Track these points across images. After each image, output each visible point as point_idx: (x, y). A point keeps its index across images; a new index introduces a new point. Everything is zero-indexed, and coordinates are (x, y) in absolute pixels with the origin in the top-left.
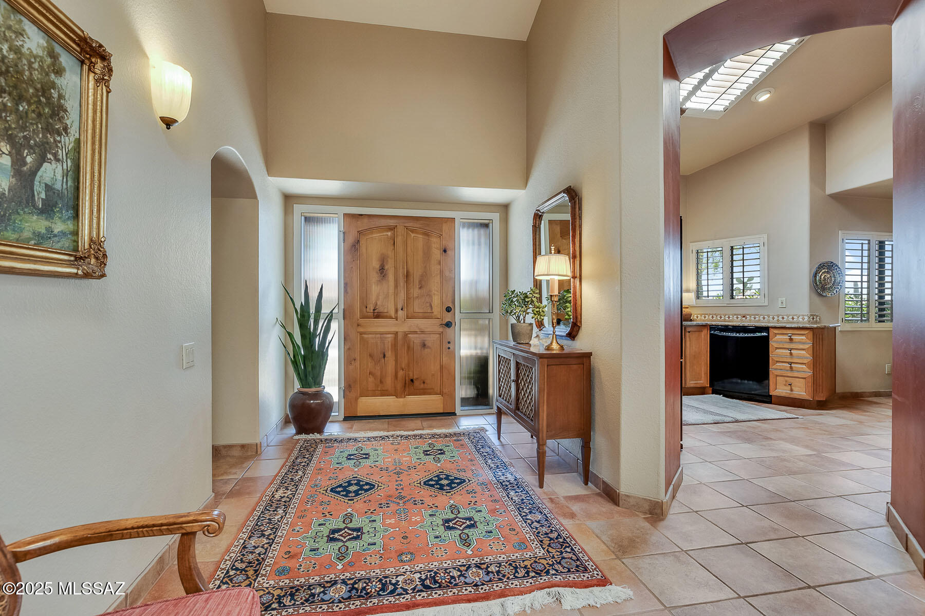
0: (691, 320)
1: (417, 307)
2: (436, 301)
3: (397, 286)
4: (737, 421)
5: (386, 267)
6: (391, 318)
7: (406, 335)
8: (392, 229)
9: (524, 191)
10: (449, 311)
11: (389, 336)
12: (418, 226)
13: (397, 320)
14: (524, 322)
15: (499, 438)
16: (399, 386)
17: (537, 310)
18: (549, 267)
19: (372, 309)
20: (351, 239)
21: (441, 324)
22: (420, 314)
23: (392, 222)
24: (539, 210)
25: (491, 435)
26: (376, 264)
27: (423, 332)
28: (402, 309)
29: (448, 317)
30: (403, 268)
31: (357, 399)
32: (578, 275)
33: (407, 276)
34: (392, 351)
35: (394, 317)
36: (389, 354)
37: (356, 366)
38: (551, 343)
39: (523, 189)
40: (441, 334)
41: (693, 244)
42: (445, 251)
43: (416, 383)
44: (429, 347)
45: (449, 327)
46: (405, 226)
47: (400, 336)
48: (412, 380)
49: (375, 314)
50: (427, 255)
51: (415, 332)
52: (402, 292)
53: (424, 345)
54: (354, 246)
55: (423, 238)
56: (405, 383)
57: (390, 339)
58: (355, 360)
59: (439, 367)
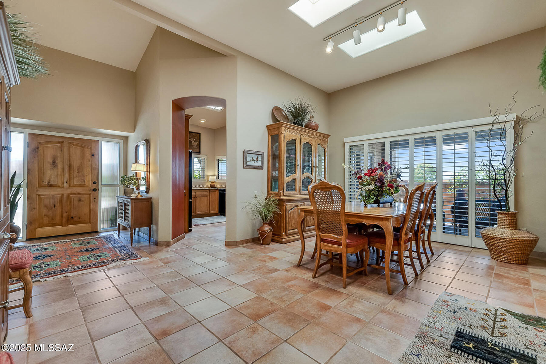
0: (216, 187)
1: (75, 182)
2: (87, 179)
3: (63, 172)
4: (219, 222)
5: (57, 162)
6: (59, 187)
7: (69, 195)
8: (61, 143)
9: (133, 134)
10: (95, 184)
11: (58, 196)
12: (77, 142)
13: (63, 188)
14: (130, 188)
15: (119, 237)
16: (64, 221)
17: (135, 183)
18: (136, 168)
19: (47, 182)
20: (33, 146)
21: (90, 190)
22: (78, 185)
23: (61, 140)
24: (137, 144)
25: (116, 236)
26: (50, 160)
27: (79, 194)
28: (66, 183)
29: (94, 186)
30: (68, 162)
31: (35, 229)
32: (149, 171)
33: (70, 167)
34: (59, 204)
35: (61, 186)
36: (57, 205)
37: (35, 212)
38: (138, 195)
39: (133, 133)
40: (90, 195)
41: (217, 157)
42: (93, 155)
43: (75, 219)
44: (82, 201)
45: (95, 191)
46: (69, 142)
47: (65, 196)
48: (72, 218)
49: (49, 185)
50: (83, 157)
51: (75, 194)
52: (67, 174)
53: (80, 200)
54: (34, 150)
55: (80, 149)
56: (68, 219)
57: (58, 198)
58: (34, 209)
59: (89, 210)
